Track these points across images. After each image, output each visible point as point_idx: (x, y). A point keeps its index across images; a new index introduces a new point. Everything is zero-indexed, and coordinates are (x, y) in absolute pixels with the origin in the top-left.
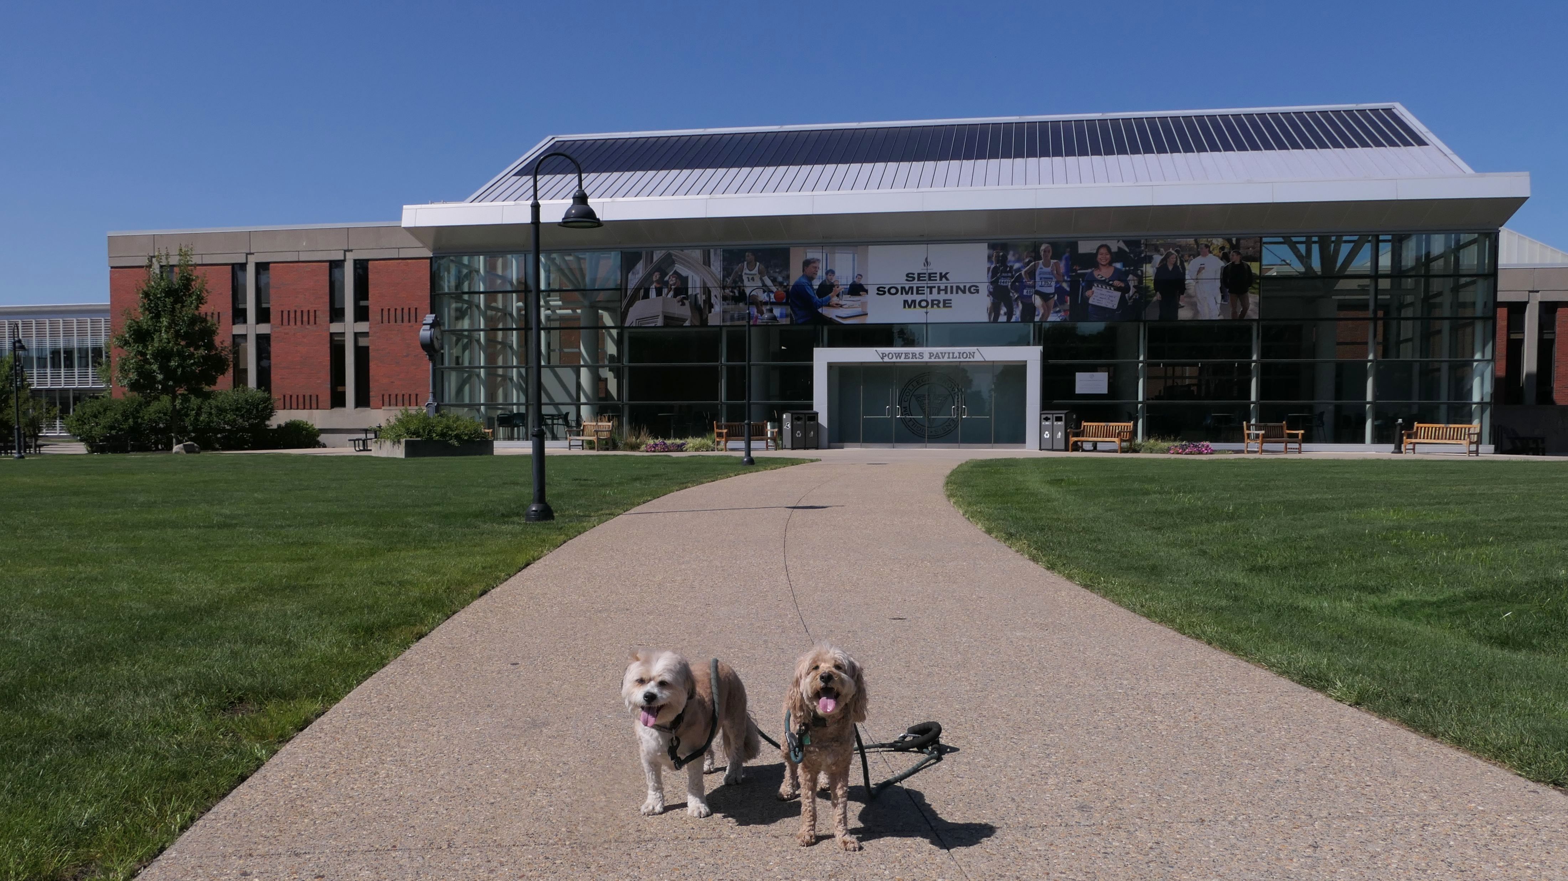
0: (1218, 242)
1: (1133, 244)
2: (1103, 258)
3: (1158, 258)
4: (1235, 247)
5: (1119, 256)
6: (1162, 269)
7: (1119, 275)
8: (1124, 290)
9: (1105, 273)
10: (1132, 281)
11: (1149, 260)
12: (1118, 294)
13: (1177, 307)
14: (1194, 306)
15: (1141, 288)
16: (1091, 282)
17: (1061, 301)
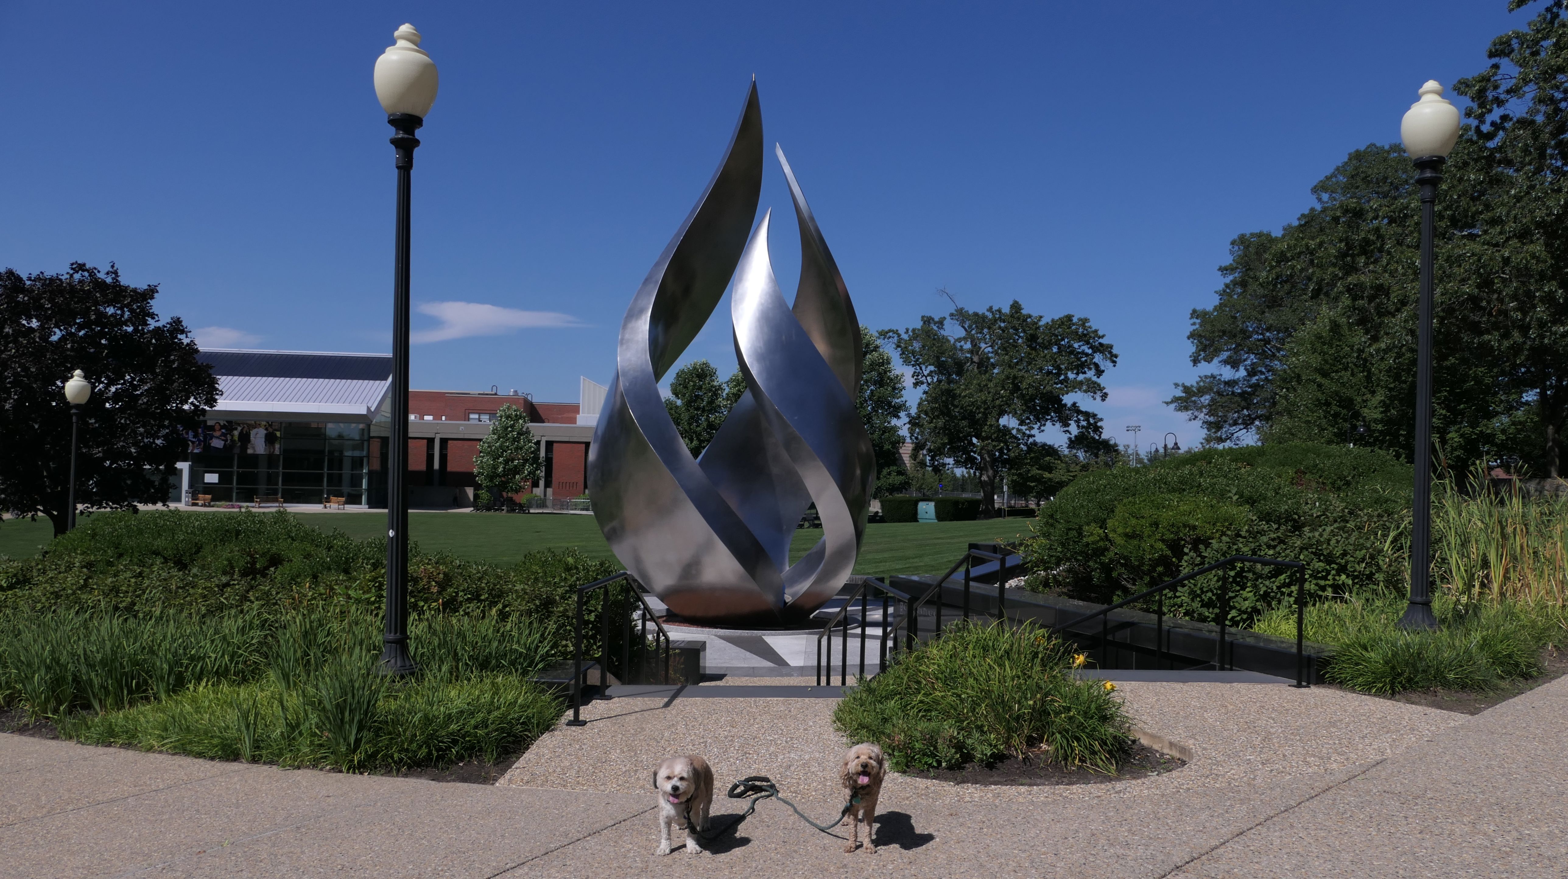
0: (264, 423)
1: (230, 422)
2: (217, 427)
3: (239, 429)
4: (270, 426)
5: (222, 427)
6: (241, 433)
7: (223, 435)
8: (226, 441)
9: (217, 434)
10: (229, 437)
11: (236, 429)
12: (223, 442)
13: (247, 448)
14: (254, 448)
15: (232, 440)
16: (212, 437)
17: (199, 444)
